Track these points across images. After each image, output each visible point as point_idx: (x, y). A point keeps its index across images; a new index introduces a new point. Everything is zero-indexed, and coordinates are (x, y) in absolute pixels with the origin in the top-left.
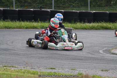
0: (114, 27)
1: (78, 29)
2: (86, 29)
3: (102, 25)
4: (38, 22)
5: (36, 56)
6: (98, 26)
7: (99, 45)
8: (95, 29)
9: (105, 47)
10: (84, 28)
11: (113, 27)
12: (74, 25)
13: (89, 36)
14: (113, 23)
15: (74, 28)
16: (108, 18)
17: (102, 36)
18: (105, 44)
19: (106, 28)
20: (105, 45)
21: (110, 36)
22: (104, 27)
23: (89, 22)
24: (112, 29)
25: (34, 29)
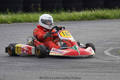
0: (113, 15)
1: (63, 21)
2: (75, 21)
3: (96, 13)
4: (7, 13)
5: (18, 65)
6: (91, 15)
7: (101, 43)
8: (87, 20)
9: (110, 45)
10: (72, 18)
11: (111, 15)
12: (58, 15)
13: (81, 30)
14: (111, 9)
15: (59, 20)
16: (103, 3)
17: (101, 29)
18: (108, 41)
19: (103, 18)
20: (109, 43)
21: (111, 29)
22: (99, 16)
23: (78, 10)
24: (111, 19)
25: (3, 24)
